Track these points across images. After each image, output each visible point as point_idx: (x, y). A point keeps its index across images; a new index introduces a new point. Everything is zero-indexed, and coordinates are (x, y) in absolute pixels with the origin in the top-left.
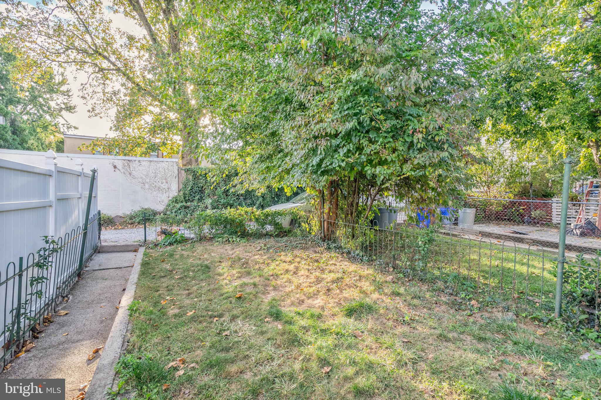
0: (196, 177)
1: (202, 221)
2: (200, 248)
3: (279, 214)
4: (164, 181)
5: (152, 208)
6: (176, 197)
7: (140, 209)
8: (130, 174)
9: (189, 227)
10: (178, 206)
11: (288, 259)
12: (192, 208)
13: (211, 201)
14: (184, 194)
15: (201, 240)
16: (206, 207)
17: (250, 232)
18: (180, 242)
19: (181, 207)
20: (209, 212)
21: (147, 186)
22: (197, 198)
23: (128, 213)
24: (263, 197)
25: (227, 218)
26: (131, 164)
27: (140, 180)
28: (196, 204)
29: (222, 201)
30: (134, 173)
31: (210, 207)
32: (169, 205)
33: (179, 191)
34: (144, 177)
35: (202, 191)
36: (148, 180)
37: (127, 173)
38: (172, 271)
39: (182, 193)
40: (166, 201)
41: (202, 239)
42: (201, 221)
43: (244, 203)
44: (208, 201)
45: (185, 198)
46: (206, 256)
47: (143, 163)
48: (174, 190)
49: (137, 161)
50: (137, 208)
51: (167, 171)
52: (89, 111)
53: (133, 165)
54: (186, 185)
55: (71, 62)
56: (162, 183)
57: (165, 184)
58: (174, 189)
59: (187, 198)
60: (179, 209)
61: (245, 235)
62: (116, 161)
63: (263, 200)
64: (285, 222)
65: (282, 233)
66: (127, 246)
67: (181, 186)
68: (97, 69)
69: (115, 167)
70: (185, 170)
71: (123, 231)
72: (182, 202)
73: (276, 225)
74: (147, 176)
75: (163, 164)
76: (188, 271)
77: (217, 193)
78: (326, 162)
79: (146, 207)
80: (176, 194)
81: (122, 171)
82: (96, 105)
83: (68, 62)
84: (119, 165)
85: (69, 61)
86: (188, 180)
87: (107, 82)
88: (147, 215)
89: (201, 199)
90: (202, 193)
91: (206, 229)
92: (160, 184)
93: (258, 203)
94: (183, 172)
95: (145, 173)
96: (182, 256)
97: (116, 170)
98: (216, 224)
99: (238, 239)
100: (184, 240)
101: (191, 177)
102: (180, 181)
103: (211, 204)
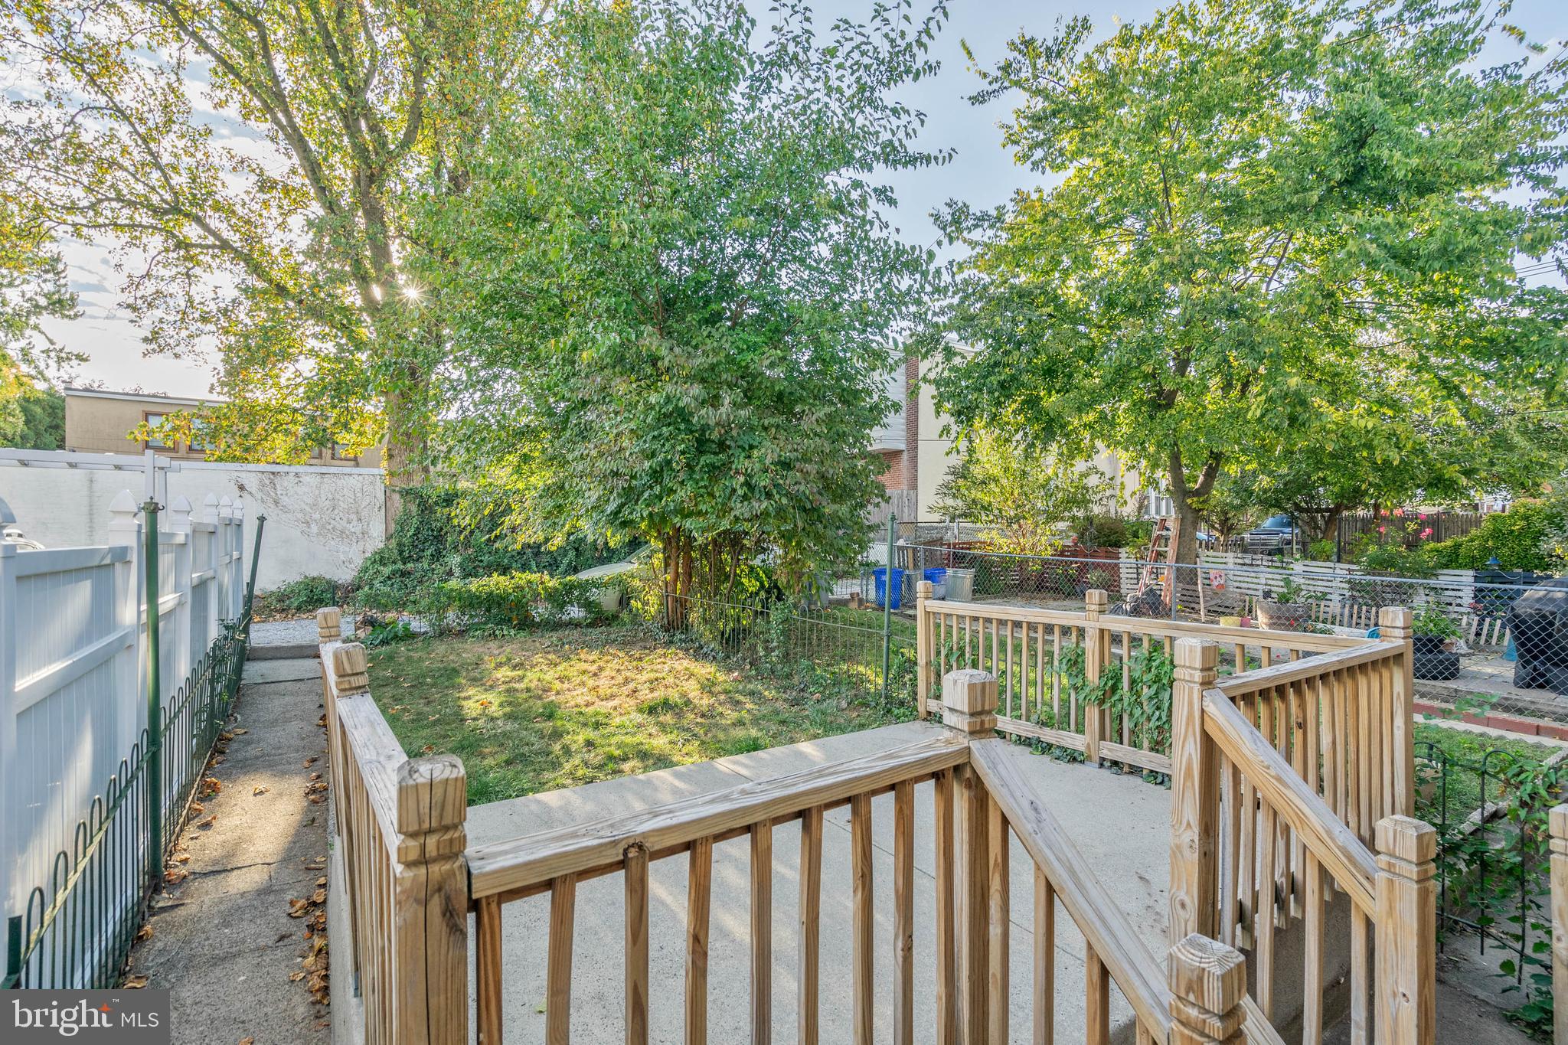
0: (425, 507)
1: (443, 599)
2: (440, 648)
3: (595, 584)
4: (353, 517)
5: (328, 577)
6: (381, 552)
7: (299, 579)
8: (276, 503)
9: (419, 613)
10: (387, 571)
11: (591, 658)
12: (418, 575)
13: (459, 559)
14: (400, 545)
15: (441, 634)
16: (450, 573)
17: (537, 619)
18: (401, 639)
19: (394, 572)
20: (454, 583)
21: (314, 528)
22: (429, 552)
23: (274, 588)
24: (577, 550)
25: (491, 593)
26: (277, 481)
27: (300, 515)
28: (426, 566)
29: (486, 558)
30: (285, 500)
31: (457, 572)
32: (365, 570)
33: (387, 539)
34: (307, 508)
35: (439, 538)
36: (317, 516)
37: (270, 500)
38: (397, 678)
39: (394, 542)
40: (359, 561)
41: (443, 633)
42: (441, 602)
43: (533, 563)
44: (454, 560)
45: (401, 553)
46: (451, 657)
47: (306, 479)
48: (376, 537)
49: (291, 475)
50: (294, 577)
51: (359, 495)
52: (146, 340)
53: (281, 483)
54: (402, 525)
55: (105, 225)
56: (349, 522)
57: (355, 523)
58: (375, 535)
59: (406, 554)
60: (389, 578)
61: (526, 624)
62: (243, 475)
63: (577, 556)
64: (608, 600)
65: (600, 619)
66: (301, 647)
67: (393, 527)
68: (171, 243)
69: (242, 488)
70: (400, 492)
71: (267, 626)
72: (394, 562)
73: (588, 605)
74: (314, 505)
75: (352, 481)
76: (424, 677)
77: (473, 542)
78: (626, 511)
79: (315, 574)
80: (381, 545)
81: (259, 496)
82: (165, 326)
83: (100, 226)
84: (251, 482)
85: (101, 221)
86: (408, 514)
87: (198, 271)
88: (317, 591)
89: (437, 556)
90: (440, 542)
91: (451, 616)
92: (344, 523)
93: (566, 561)
94: (396, 497)
95: (310, 501)
96: (409, 659)
97: (245, 494)
98: (471, 605)
99: (513, 632)
100: (409, 636)
101: (414, 509)
102: (389, 514)
103: (461, 565)
